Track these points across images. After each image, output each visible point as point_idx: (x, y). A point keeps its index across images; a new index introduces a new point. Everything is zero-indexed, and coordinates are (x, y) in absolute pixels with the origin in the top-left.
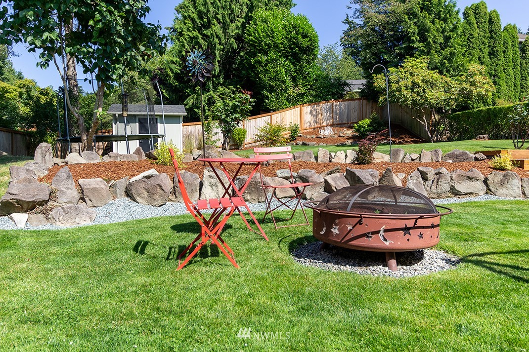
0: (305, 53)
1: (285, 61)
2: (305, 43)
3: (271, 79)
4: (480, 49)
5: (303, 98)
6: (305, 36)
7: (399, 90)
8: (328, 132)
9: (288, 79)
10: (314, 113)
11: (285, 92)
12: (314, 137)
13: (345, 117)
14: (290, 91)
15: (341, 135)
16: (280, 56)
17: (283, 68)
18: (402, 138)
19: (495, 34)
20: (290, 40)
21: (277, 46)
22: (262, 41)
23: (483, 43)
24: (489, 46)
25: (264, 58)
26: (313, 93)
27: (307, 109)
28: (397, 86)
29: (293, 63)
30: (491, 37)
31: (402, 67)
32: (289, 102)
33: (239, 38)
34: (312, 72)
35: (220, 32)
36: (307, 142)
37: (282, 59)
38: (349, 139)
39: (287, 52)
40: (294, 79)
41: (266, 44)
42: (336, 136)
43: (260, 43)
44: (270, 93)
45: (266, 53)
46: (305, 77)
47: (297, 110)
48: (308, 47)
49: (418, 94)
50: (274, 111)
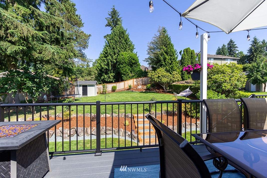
0: (134, 64)
1: (128, 67)
2: (134, 61)
3: (124, 72)
4: (188, 62)
5: (134, 77)
6: (133, 60)
7: (154, 78)
8: (140, 87)
9: (129, 72)
10: (137, 82)
11: (128, 75)
12: (136, 88)
13: (146, 82)
14: (130, 75)
15: (143, 88)
16: (127, 65)
17: (128, 68)
18: (160, 90)
19: (193, 57)
20: (129, 61)
21: (126, 63)
22: (121, 61)
23: (189, 60)
24: (191, 61)
25: (122, 66)
26: (137, 75)
27: (135, 80)
28: (154, 77)
29: (131, 67)
30: (192, 58)
31: (157, 71)
32: (130, 78)
33: (116, 59)
34: (137, 69)
35: (111, 58)
36: (133, 90)
37: (127, 66)
38: (144, 90)
39: (129, 64)
40: (131, 72)
41: (122, 62)
42: (142, 89)
43: (121, 62)
44: (124, 76)
45: (122, 64)
46: (134, 71)
47: (132, 80)
48: (134, 62)
49: (160, 79)
50: (125, 80)
